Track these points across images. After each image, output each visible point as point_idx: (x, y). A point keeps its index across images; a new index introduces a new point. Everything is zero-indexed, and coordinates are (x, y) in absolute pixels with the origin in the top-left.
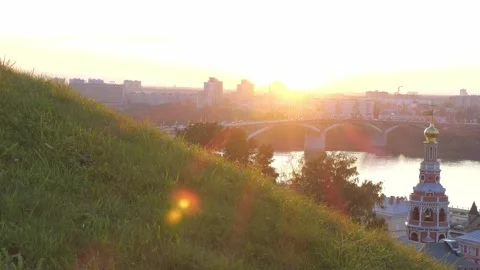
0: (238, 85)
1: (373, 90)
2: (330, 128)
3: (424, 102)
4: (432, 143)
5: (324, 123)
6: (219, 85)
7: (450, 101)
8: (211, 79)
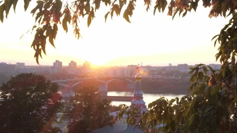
0: (69, 64)
1: (131, 65)
2: (110, 81)
3: (153, 69)
5: (108, 79)
6: (60, 63)
7: (164, 68)
8: (57, 61)
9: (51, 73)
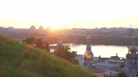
0: (39, 28)
2: (64, 38)
4: (89, 41)
5: (62, 36)
6: (34, 27)
8: (32, 26)
9: (29, 33)
